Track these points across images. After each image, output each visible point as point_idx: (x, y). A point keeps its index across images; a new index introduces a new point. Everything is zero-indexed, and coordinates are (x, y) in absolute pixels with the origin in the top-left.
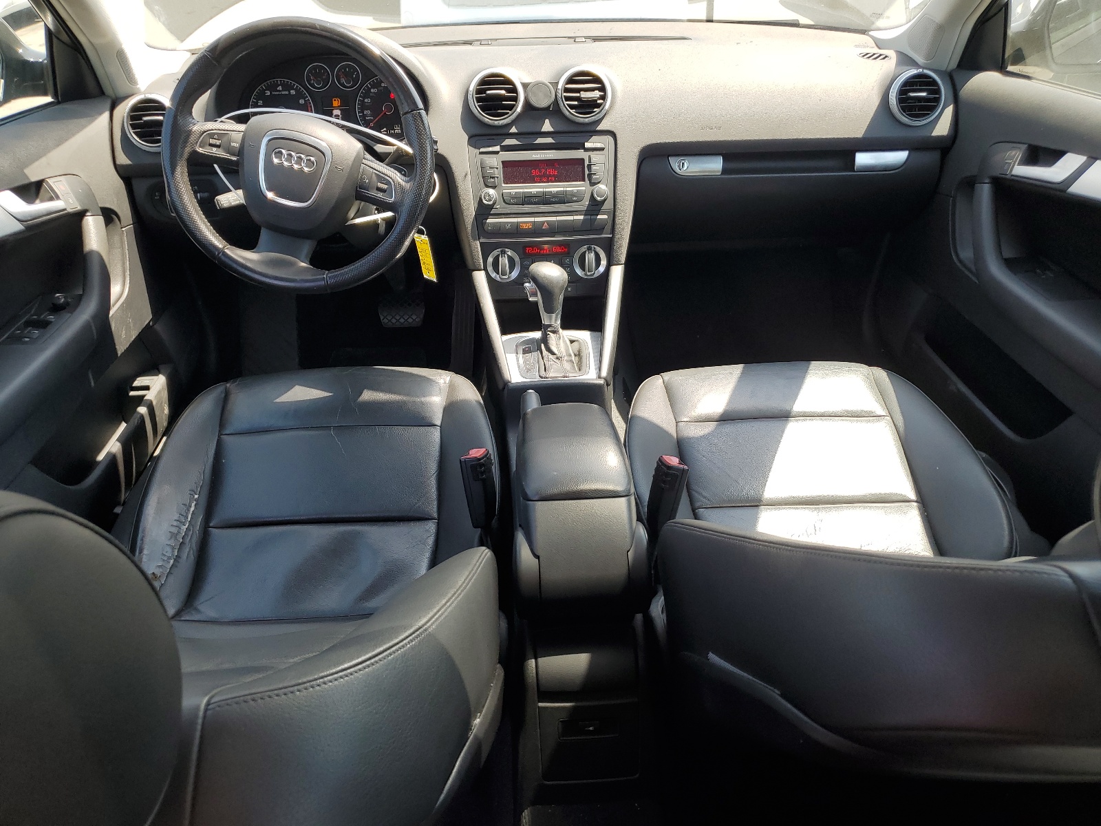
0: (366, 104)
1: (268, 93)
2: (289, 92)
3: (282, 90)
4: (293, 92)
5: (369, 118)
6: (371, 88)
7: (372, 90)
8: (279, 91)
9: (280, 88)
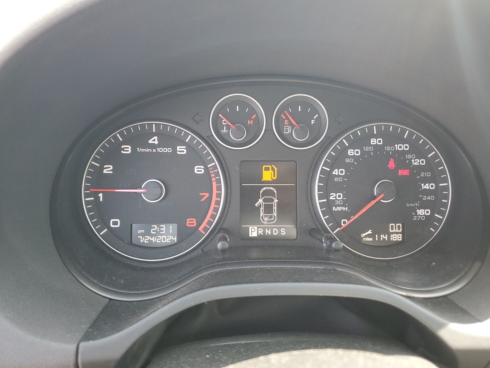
0: (336, 179)
1: (128, 150)
2: (175, 150)
3: (159, 146)
4: (182, 150)
5: (339, 209)
6: (350, 147)
7: (351, 152)
8: (153, 146)
9: (154, 140)
